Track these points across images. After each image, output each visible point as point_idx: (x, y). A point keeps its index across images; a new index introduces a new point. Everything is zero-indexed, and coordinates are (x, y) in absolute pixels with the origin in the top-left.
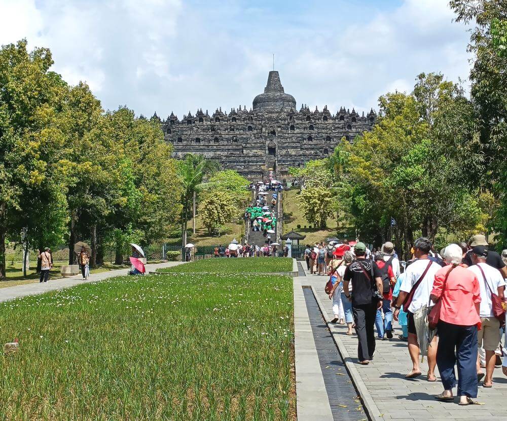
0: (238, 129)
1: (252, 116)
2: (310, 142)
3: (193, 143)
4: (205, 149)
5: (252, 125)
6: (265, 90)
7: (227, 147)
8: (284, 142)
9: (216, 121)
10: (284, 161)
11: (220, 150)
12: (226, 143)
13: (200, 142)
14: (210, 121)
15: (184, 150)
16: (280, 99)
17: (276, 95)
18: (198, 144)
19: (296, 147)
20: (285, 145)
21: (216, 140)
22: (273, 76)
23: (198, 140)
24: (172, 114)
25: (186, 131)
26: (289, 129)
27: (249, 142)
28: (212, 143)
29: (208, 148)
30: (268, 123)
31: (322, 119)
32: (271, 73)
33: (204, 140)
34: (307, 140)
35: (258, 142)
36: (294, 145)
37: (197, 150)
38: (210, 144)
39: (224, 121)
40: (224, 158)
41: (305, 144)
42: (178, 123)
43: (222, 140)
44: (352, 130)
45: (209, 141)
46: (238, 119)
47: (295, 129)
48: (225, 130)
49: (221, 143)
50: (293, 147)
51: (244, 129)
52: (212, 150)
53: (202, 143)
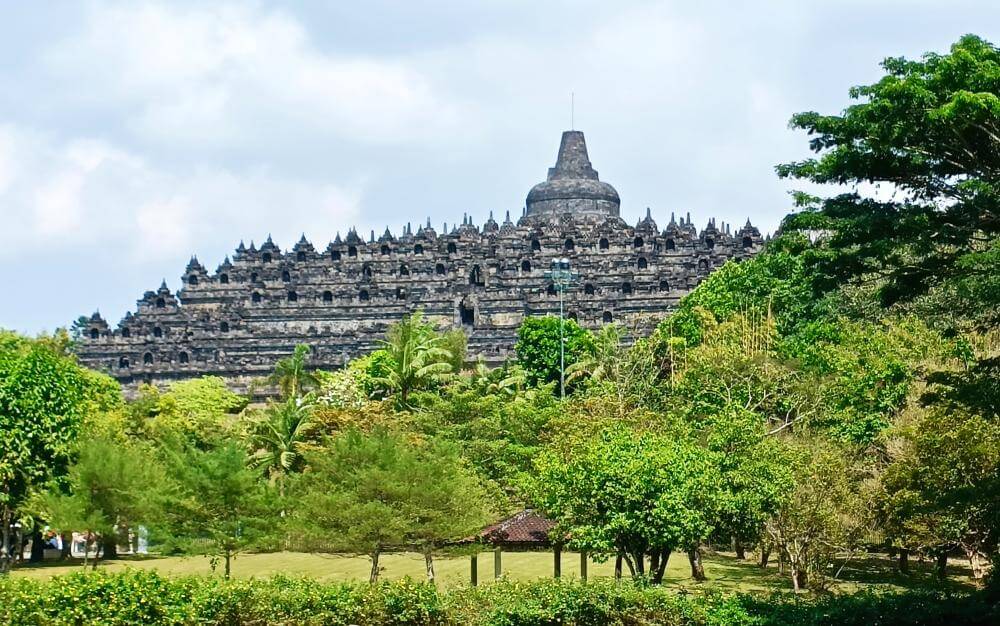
0: (415, 270)
1: (456, 240)
2: (553, 298)
3: (319, 303)
4: (340, 315)
5: (444, 263)
6: (549, 174)
7: (384, 311)
8: (492, 298)
9: (384, 254)
10: (479, 340)
11: (371, 315)
12: (383, 301)
13: (331, 300)
14: (372, 253)
15: (300, 317)
16: (574, 193)
17: (567, 185)
18: (327, 304)
19: (515, 310)
20: (494, 305)
21: (364, 295)
22: (573, 142)
23: (328, 296)
24: (304, 238)
25: (314, 275)
26: (520, 269)
27: (421, 299)
28: (356, 302)
29: (347, 313)
30: (471, 258)
31: (598, 246)
32: (566, 135)
33: (341, 294)
34: (546, 292)
35: (441, 299)
36: (512, 305)
37: (326, 316)
38: (351, 304)
39: (399, 253)
40: (362, 335)
41: (541, 302)
42: (315, 257)
43: (376, 295)
44: (649, 268)
45: (351, 297)
46: (427, 249)
47: (532, 268)
48: (391, 274)
49: (374, 301)
50: (510, 310)
51: (429, 271)
52: (355, 316)
53: (336, 302)
